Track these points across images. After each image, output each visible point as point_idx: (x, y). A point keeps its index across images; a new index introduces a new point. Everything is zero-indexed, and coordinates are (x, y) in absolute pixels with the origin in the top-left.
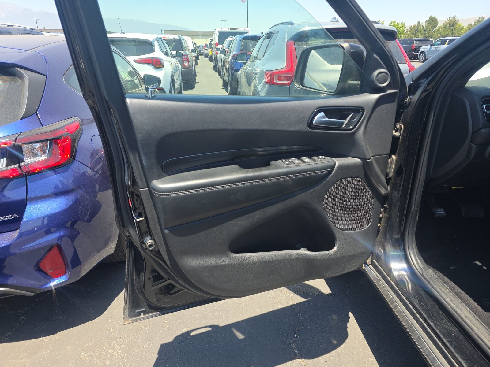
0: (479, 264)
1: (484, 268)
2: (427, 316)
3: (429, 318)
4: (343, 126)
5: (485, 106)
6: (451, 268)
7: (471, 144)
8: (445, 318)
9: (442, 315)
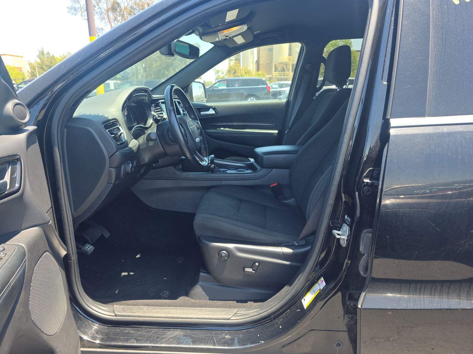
0: (126, 274)
1: (132, 273)
2: (154, 344)
3: (157, 343)
4: (8, 187)
5: (108, 131)
6: (117, 292)
7: (110, 168)
8: (165, 331)
9: (160, 331)
